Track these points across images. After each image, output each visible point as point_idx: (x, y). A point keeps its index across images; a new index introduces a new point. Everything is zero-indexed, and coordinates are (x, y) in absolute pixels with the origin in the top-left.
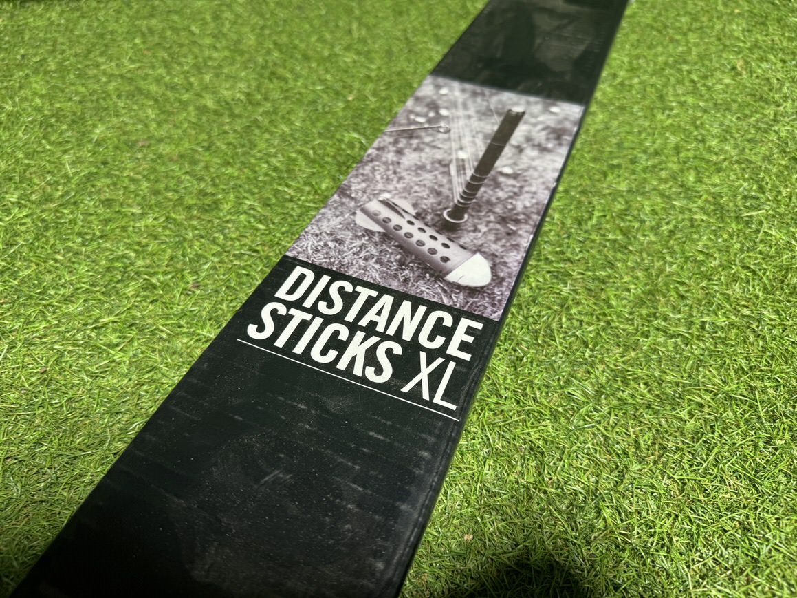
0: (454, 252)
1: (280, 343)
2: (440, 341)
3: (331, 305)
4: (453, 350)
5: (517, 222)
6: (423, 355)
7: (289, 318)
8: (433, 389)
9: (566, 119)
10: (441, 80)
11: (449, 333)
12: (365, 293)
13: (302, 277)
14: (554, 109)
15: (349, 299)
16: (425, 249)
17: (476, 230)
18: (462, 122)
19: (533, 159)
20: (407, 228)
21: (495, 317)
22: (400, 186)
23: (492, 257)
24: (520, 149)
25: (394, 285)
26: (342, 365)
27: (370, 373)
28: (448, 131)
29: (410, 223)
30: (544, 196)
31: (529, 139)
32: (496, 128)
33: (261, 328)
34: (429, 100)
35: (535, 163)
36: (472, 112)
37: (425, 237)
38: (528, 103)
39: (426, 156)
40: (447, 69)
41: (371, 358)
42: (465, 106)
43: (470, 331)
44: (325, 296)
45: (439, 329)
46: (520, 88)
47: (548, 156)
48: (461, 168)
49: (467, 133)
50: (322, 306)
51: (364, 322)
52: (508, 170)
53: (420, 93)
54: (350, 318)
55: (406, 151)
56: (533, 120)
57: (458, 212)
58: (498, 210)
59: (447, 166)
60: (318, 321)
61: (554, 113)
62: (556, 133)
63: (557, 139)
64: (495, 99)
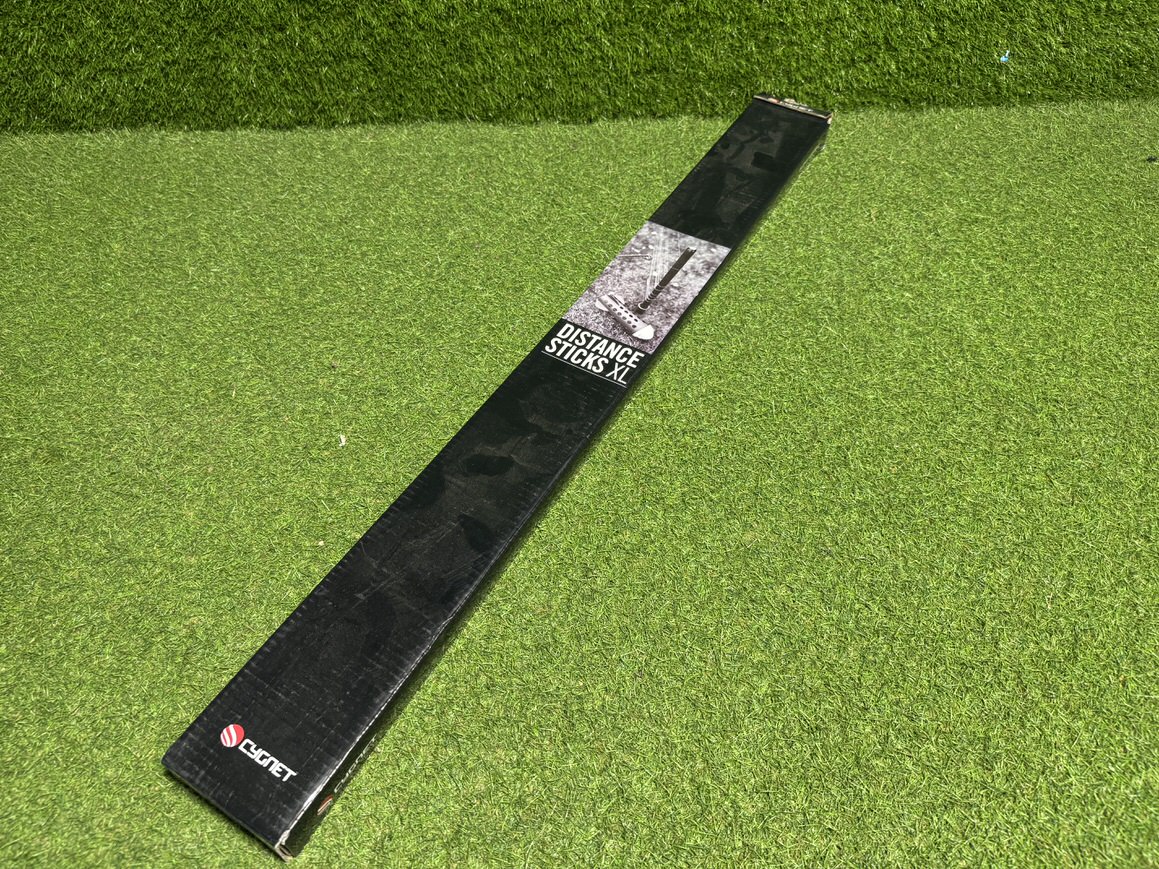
0: (639, 324)
1: (559, 354)
2: (625, 359)
3: (580, 341)
4: (630, 363)
5: (673, 312)
6: (617, 364)
7: (562, 345)
8: (618, 377)
9: (717, 257)
10: (654, 225)
11: (629, 357)
12: (596, 338)
13: (569, 329)
14: (713, 250)
15: (589, 340)
16: (626, 321)
17: (652, 314)
18: (660, 254)
19: (691, 280)
20: (620, 310)
21: (651, 353)
23: (656, 327)
24: (686, 273)
25: (609, 336)
26: (583, 365)
27: (594, 369)
28: (651, 259)
29: (621, 308)
30: (690, 301)
31: (692, 268)
32: (677, 259)
33: (551, 348)
34: (644, 238)
35: (691, 282)
36: (666, 248)
37: (627, 316)
38: (700, 244)
39: (636, 273)
40: (659, 218)
41: (595, 363)
42: (664, 245)
44: (578, 337)
45: (625, 355)
46: (699, 233)
47: (700, 279)
48: (653, 281)
49: (661, 261)
50: (577, 342)
51: (594, 350)
52: (676, 285)
53: (640, 233)
54: (588, 347)
55: (626, 269)
56: (699, 256)
57: (645, 304)
59: (646, 279)
60: (574, 348)
61: (712, 252)
62: (708, 265)
63: (708, 269)
64: (682, 240)
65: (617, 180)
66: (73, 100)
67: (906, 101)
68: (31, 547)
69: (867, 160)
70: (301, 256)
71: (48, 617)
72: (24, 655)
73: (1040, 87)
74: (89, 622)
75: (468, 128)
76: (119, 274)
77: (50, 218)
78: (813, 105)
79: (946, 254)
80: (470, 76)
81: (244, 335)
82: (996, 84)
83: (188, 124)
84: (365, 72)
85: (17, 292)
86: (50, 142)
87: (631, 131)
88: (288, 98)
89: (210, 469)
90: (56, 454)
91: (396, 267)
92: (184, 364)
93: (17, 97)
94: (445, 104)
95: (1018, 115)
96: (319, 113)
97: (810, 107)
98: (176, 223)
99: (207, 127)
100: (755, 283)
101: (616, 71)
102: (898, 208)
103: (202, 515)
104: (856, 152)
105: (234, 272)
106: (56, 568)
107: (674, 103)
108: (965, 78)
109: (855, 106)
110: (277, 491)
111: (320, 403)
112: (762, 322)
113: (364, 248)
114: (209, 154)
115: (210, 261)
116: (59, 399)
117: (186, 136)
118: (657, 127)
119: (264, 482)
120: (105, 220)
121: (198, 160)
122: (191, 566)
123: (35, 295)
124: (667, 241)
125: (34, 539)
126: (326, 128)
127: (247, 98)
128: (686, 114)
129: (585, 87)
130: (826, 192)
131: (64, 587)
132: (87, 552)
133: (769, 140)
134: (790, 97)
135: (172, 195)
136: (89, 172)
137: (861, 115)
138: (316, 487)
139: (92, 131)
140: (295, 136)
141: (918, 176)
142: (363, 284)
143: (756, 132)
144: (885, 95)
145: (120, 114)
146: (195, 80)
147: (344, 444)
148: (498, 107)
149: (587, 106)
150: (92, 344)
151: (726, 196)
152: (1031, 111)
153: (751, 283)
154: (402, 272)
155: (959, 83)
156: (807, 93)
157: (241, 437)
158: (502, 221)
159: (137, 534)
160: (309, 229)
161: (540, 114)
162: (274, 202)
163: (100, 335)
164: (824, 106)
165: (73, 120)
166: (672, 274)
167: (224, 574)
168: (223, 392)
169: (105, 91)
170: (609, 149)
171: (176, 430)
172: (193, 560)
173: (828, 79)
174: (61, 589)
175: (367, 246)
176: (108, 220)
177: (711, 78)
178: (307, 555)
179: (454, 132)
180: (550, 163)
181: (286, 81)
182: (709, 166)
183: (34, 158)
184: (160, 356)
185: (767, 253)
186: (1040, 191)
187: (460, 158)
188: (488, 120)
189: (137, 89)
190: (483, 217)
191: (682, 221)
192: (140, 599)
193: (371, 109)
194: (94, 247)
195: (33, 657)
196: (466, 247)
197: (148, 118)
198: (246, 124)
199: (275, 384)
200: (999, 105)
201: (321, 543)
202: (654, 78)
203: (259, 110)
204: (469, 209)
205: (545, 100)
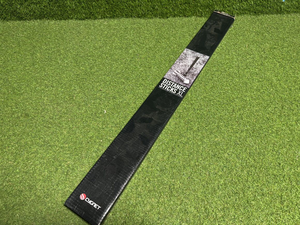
0: (185, 79)
1: (163, 88)
2: (182, 89)
3: (169, 84)
4: (183, 91)
5: (194, 75)
6: (179, 91)
7: (164, 85)
8: (180, 95)
9: (206, 59)
10: (188, 49)
11: (183, 89)
12: (173, 83)
13: (166, 80)
14: (205, 57)
15: (171, 84)
16: (181, 78)
17: (188, 76)
18: (190, 58)
20: (179, 75)
21: (189, 87)
22: (179, 68)
23: (190, 80)
24: (197, 64)
25: (177, 82)
26: (170, 91)
27: (173, 92)
28: (187, 60)
29: (180, 74)
30: (199, 72)
31: (199, 62)
32: (195, 60)
33: (161, 86)
34: (185, 53)
35: (199, 66)
36: (191, 56)
37: (181, 76)
38: (201, 55)
39: (183, 64)
40: (189, 47)
41: (173, 90)
42: (191, 55)
43: (185, 89)
44: (168, 83)
45: (182, 88)
46: (200, 52)
47: (201, 65)
48: (188, 66)
49: (190, 60)
50: (168, 84)
51: (173, 87)
52: (195, 67)
53: (184, 52)
54: (171, 86)
55: (181, 63)
56: (201, 59)
57: (186, 73)
58: (192, 73)
59: (186, 66)
60: (168, 86)
61: (204, 58)
62: (204, 61)
63: (204, 62)
64: (196, 54)
65: (175, 35)
66: (23, 12)
67: (255, 12)
68: (23, 142)
69: (244, 30)
70: (90, 58)
71: (29, 161)
72: (24, 172)
73: (293, 9)
74: (40, 163)
75: (133, 19)
76: (40, 63)
77: (19, 46)
78: (229, 13)
79: (267, 58)
80: (134, 5)
81: (76, 81)
82: (281, 8)
83: (55, 18)
84: (105, 4)
85: (12, 68)
86: (17, 23)
87: (178, 21)
88: (83, 11)
89: (70, 120)
90: (27, 115)
91: (116, 61)
92: (60, 89)
93: (8, 11)
94: (127, 13)
95: (286, 17)
96: (92, 15)
97: (229, 15)
98: (54, 48)
99: (61, 19)
100: (215, 66)
101: (175, 3)
102: (253, 44)
103: (68, 133)
104: (241, 28)
105: (72, 62)
106: (30, 148)
107: (191, 13)
108: (272, 6)
109: (241, 14)
110: (88, 126)
111: (98, 101)
112: (217, 77)
113: (107, 55)
114: (62, 27)
115: (65, 59)
116: (26, 99)
117: (55, 22)
118: (186, 19)
119: (85, 123)
120: (34, 47)
121: (59, 29)
122: (67, 147)
123: (17, 69)
124: (191, 54)
125: (23, 139)
126: (94, 19)
127: (72, 11)
128: (194, 16)
129: (166, 8)
130: (233, 39)
131: (33, 153)
132: (38, 143)
133: (218, 24)
134: (223, 11)
135: (52, 39)
136: (29, 32)
137: (242, 17)
138: (99, 125)
139: (29, 20)
140: (85, 22)
141: (258, 35)
142: (107, 66)
143: (214, 22)
144: (249, 11)
145: (36, 15)
146: (58, 6)
147: (105, 112)
148: (142, 14)
149: (167, 14)
150: (34, 83)
151: (207, 41)
152: (289, 16)
153: (214, 66)
154: (118, 63)
155: (270, 8)
156: (228, 10)
157: (77, 110)
158: (144, 47)
159: (51, 138)
160: (91, 50)
161: (153, 16)
162: (81, 42)
163: (36, 80)
164: (232, 14)
165: (24, 17)
166: (193, 64)
167: (76, 150)
168: (71, 97)
169: (32, 9)
170: (173, 26)
171: (59, 108)
172: (67, 145)
173: (234, 6)
174: (32, 153)
175: (108, 55)
176: (35, 47)
177: (201, 6)
178: (98, 144)
179: (129, 21)
180: (157, 30)
181: (83, 6)
182: (202, 32)
183: (13, 28)
184: (53, 87)
185: (218, 57)
186: (292, 39)
187: (131, 29)
188: (139, 17)
189: (41, 9)
190: (139, 46)
191: (195, 48)
192: (53, 156)
193: (106, 14)
194: (32, 55)
195: (26, 173)
196: (135, 55)
197: (44, 17)
198: (72, 18)
199: (85, 95)
200: (281, 14)
201: (101, 141)
202: (186, 6)
203: (75, 14)
204: (135, 44)
205: (155, 12)
